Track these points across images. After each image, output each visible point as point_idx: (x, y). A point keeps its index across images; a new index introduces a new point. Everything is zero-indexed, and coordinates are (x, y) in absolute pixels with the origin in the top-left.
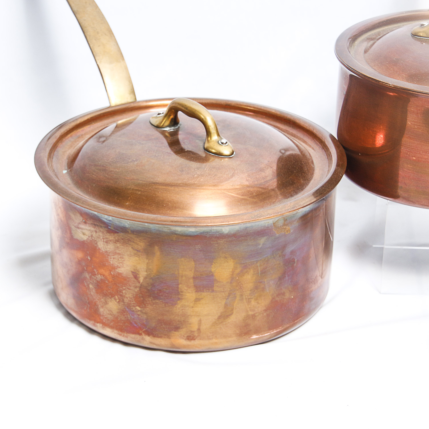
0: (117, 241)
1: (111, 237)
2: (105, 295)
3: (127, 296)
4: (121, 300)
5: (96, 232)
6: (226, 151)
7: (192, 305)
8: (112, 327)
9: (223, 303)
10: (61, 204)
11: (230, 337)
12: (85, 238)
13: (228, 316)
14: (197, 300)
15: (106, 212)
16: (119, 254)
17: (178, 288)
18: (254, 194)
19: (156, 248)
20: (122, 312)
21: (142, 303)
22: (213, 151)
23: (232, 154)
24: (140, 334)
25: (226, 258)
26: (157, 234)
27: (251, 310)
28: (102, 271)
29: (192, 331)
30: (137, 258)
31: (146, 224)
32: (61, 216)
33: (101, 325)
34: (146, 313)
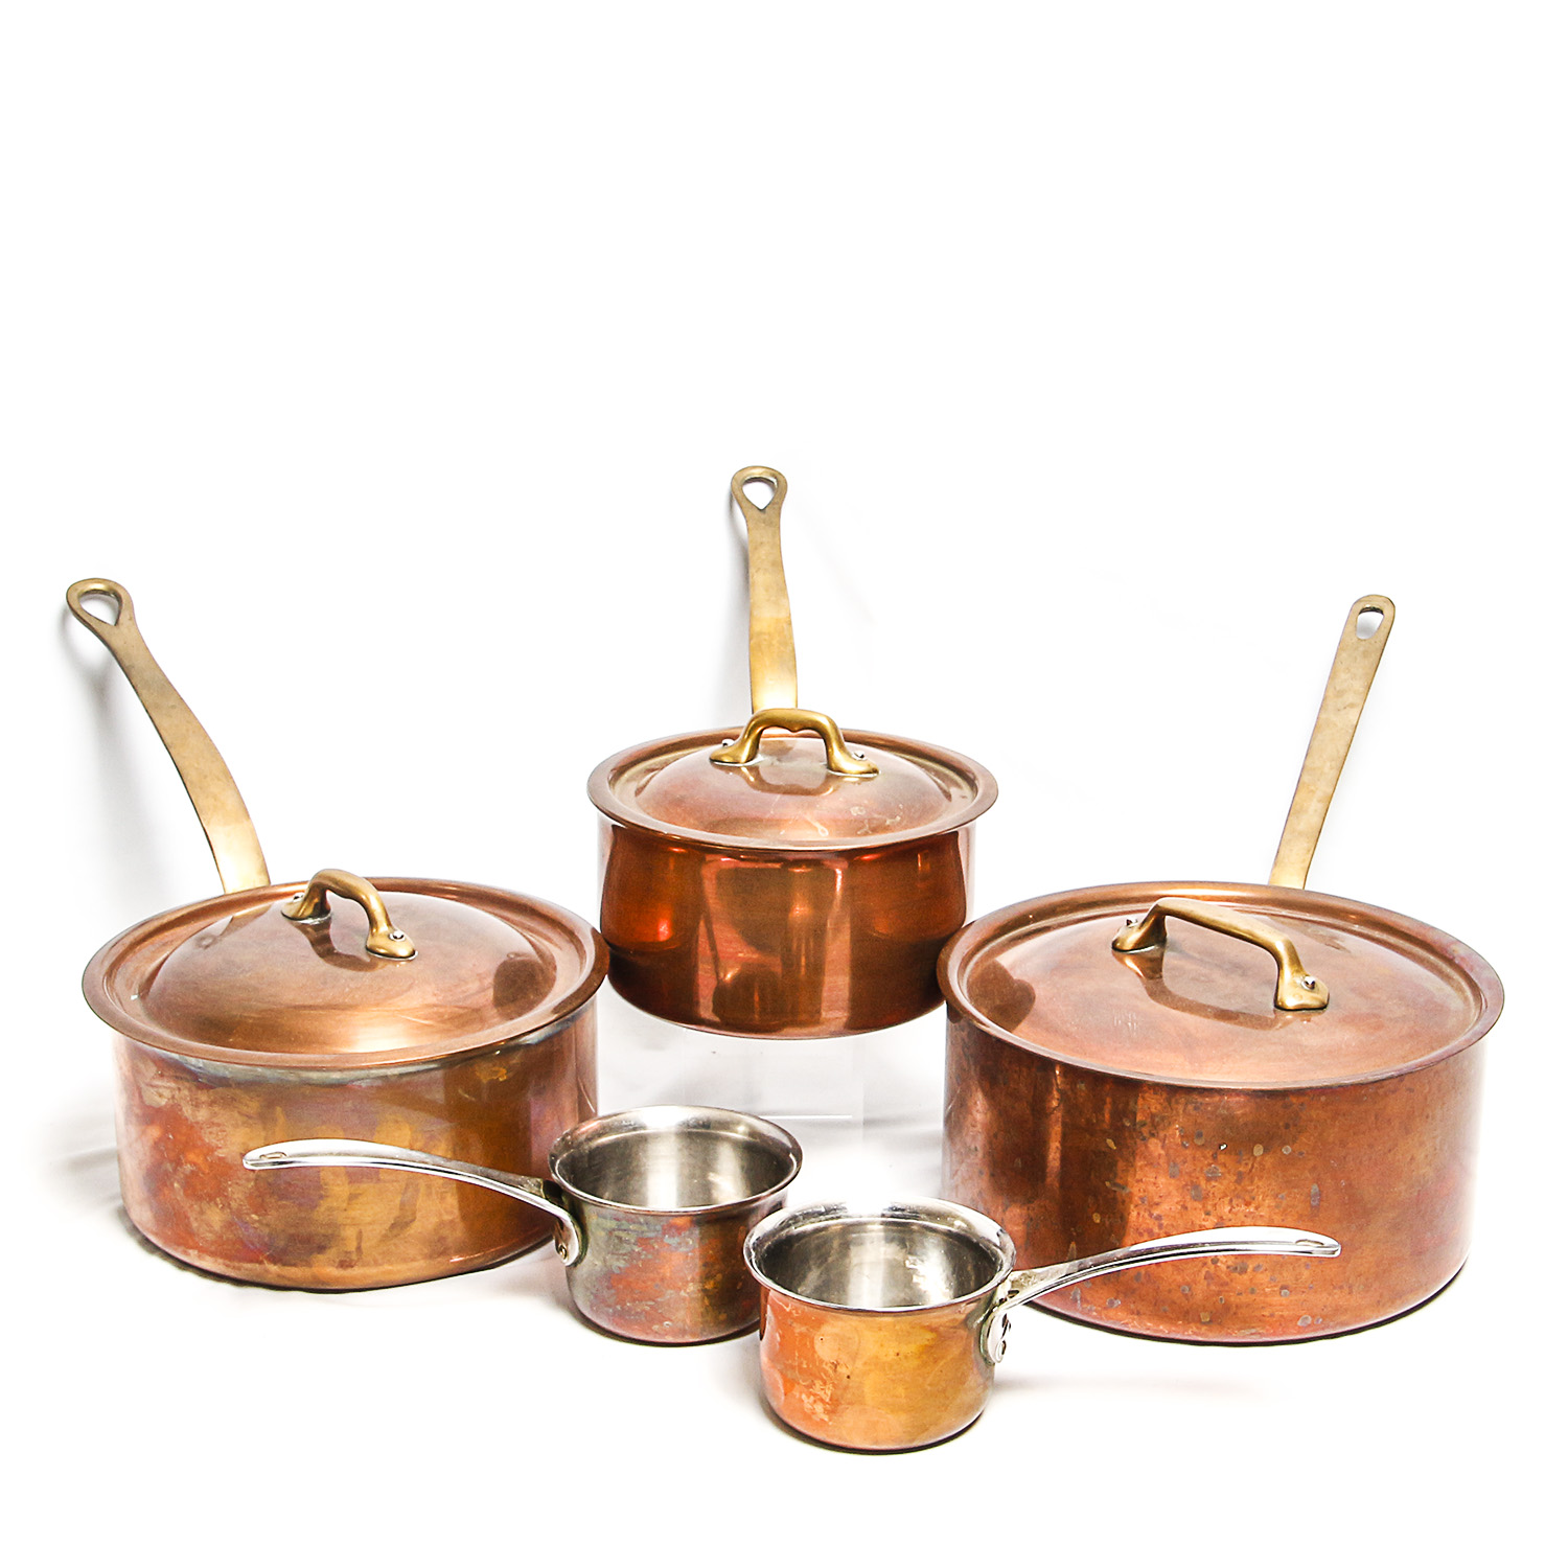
0: (212, 1103)
1: (203, 1097)
2: (200, 1198)
3: (235, 1196)
4: (226, 1206)
5: (179, 1089)
6: (402, 949)
7: (345, 1205)
8: (213, 1254)
9: (398, 1201)
10: (123, 1049)
11: (413, 1260)
12: (163, 1102)
13: (407, 1224)
14: (352, 1197)
15: (192, 1053)
16: (218, 1125)
17: (319, 1178)
18: (446, 1016)
19: (279, 1109)
20: (229, 1225)
21: (260, 1208)
22: (382, 951)
23: (413, 953)
24: (261, 1263)
25: (397, 1122)
26: (278, 1086)
27: (447, 1212)
28: (191, 1156)
29: (346, 1252)
30: (248, 1130)
31: (259, 1069)
32: (125, 1068)
33: (196, 1252)
34: (268, 1225)
